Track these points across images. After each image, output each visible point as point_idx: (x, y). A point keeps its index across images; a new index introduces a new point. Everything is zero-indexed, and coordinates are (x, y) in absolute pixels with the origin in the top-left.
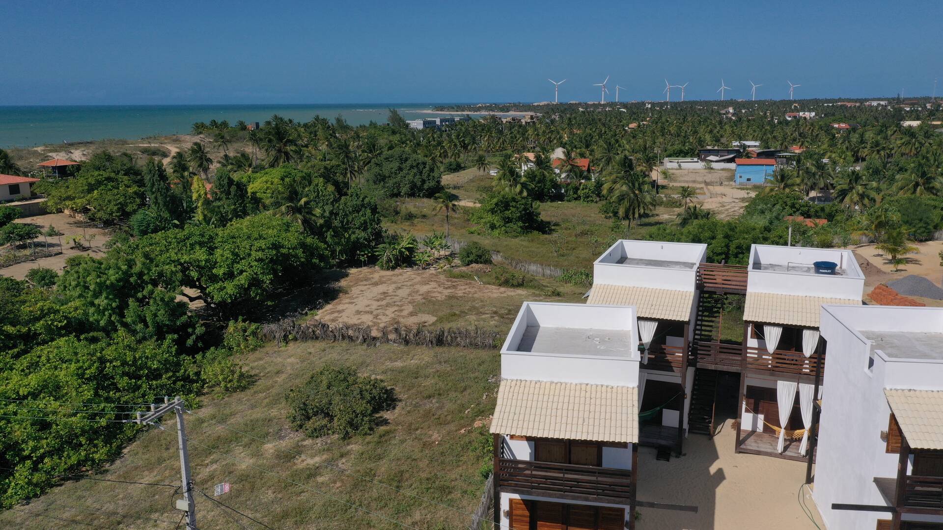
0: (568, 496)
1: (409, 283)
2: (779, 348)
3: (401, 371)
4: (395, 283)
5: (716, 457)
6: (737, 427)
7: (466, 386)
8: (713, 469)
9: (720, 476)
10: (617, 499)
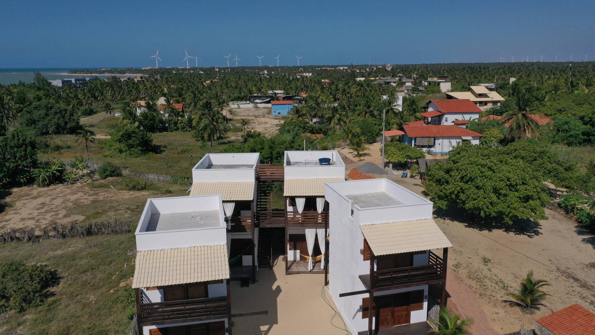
0: (189, 320)
1: (61, 195)
2: (305, 210)
3: (61, 257)
4: (50, 195)
5: (275, 279)
6: (286, 259)
7: (111, 261)
10: (220, 316)
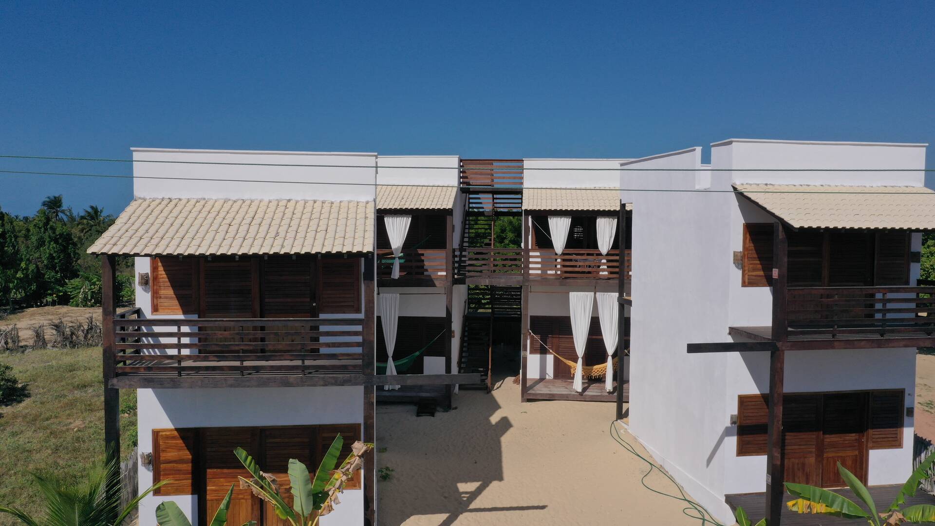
2: (568, 246)
8: (494, 419)
9: (505, 424)
